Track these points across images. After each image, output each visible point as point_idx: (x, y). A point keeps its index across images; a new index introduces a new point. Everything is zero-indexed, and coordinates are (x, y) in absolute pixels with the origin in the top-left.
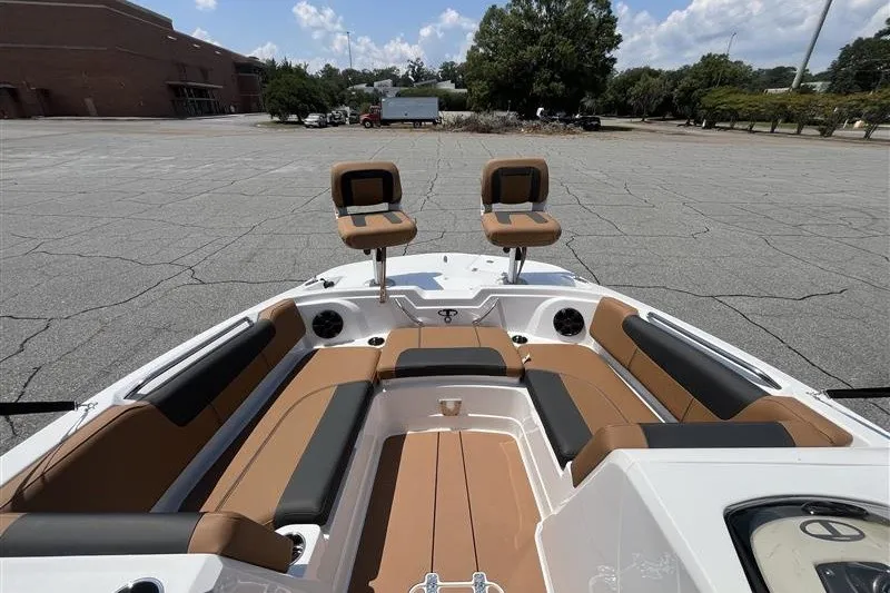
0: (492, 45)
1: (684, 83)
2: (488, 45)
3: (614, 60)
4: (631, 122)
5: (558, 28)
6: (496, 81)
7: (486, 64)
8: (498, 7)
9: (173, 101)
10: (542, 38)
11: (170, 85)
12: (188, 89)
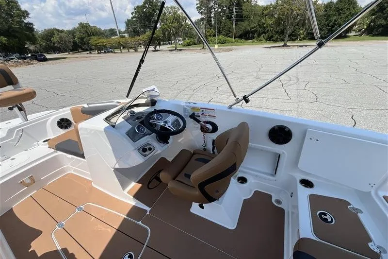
4: (63, 55)
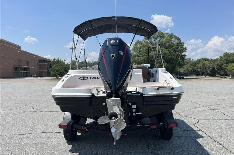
0: (138, 52)
1: (218, 62)
3: (185, 55)
7: (137, 58)
8: (140, 40)
9: (14, 72)
12: (21, 68)
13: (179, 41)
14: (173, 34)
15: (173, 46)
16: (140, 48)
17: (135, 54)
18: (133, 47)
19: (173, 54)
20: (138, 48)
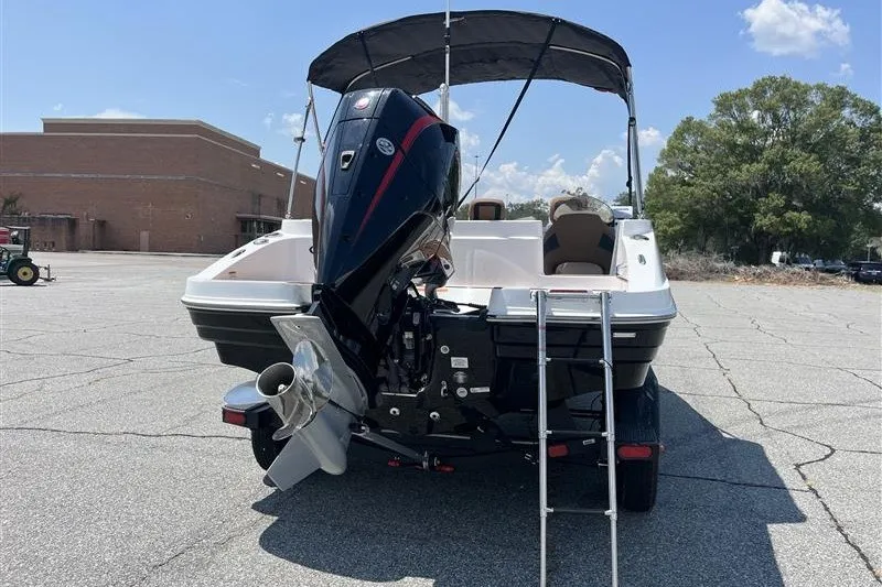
0: (687, 165)
2: (681, 166)
5: (794, 140)
6: (695, 212)
7: (677, 190)
8: (697, 119)
9: (236, 236)
10: (765, 154)
11: (238, 218)
12: (259, 223)
13: (872, 120)
14: (844, 89)
15: (844, 144)
16: (695, 149)
17: (674, 174)
18: (666, 148)
19: (843, 177)
20: (685, 152)
